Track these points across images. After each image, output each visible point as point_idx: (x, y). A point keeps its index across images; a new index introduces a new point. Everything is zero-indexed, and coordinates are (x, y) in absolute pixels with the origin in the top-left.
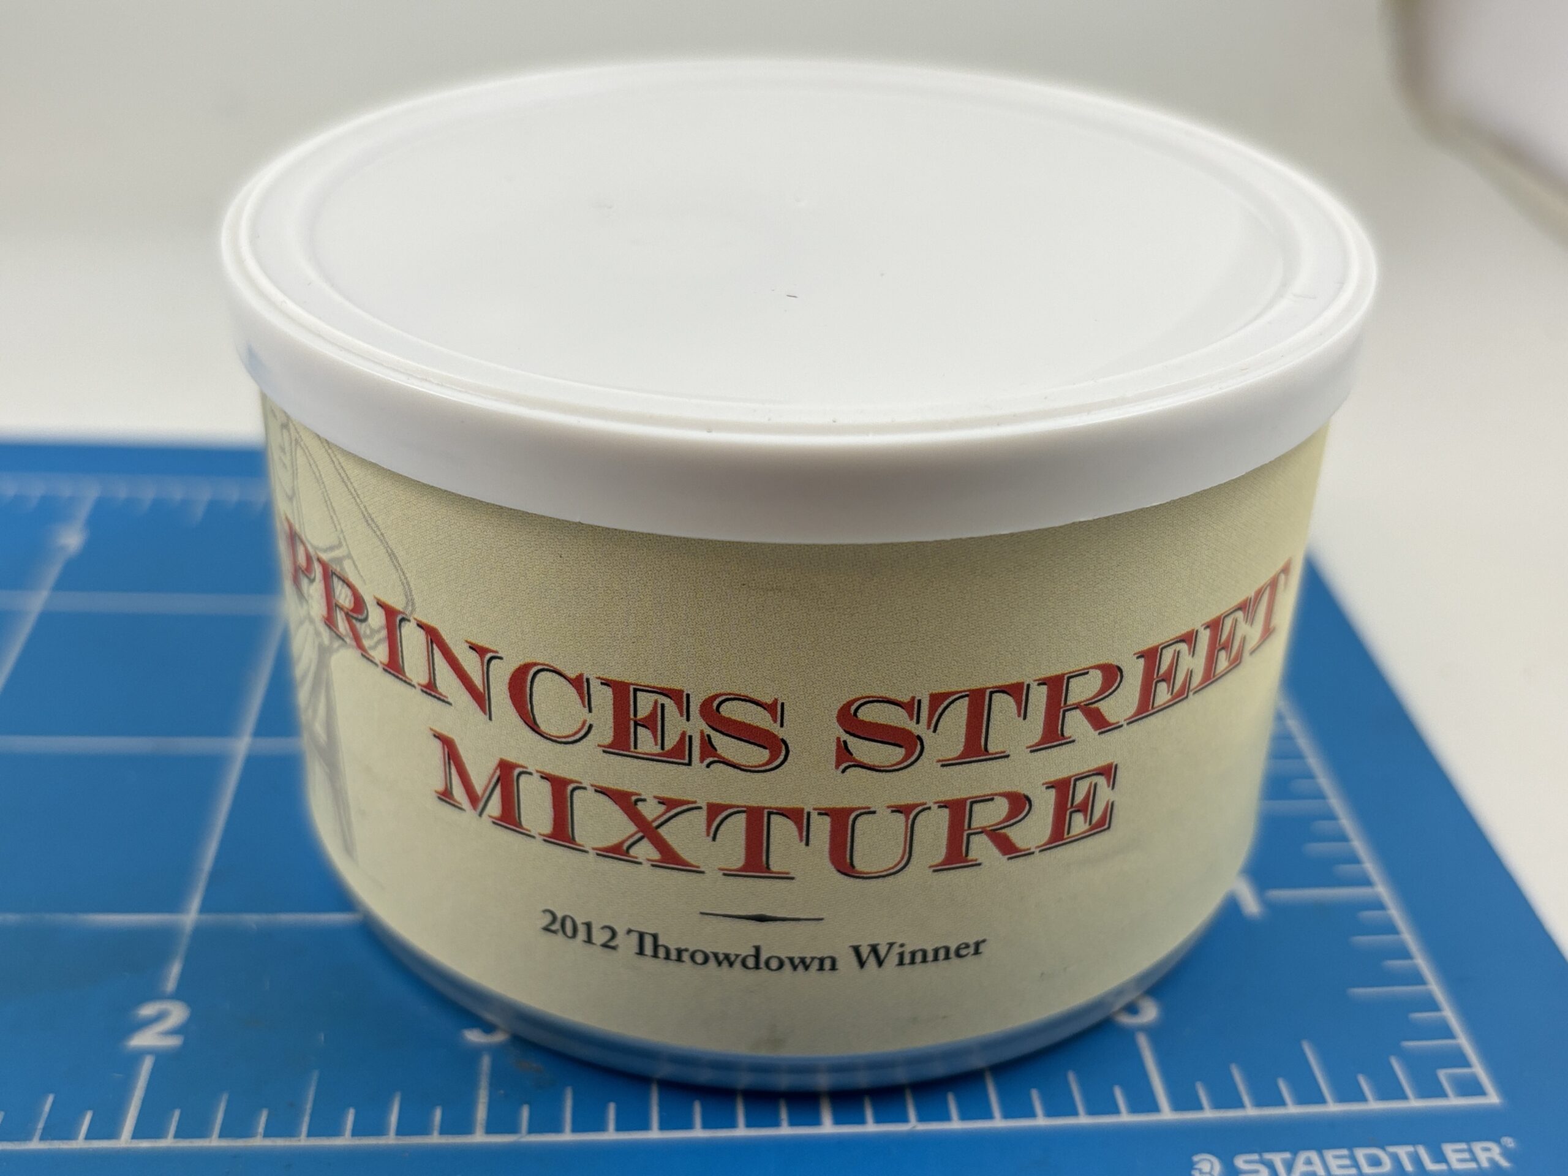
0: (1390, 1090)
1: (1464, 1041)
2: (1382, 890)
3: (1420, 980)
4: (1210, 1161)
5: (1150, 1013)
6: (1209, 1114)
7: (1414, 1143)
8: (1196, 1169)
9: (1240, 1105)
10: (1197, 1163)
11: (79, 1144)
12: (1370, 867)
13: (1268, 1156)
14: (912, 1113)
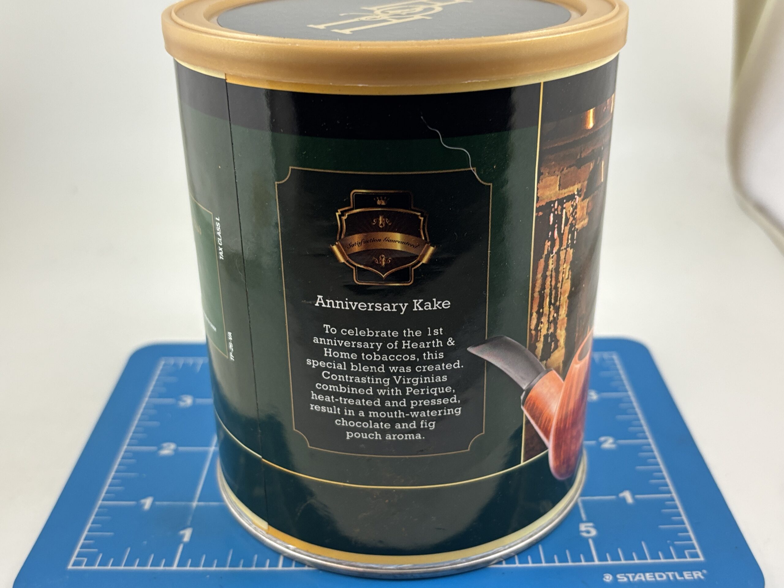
0: (668, 556)
1: (695, 542)
2: (674, 495)
3: (683, 523)
4: (609, 576)
5: (594, 533)
6: (610, 562)
7: (674, 571)
8: (604, 578)
9: (620, 560)
10: (605, 576)
11: (267, 568)
12: (671, 488)
13: (627, 575)
14: (517, 561)
